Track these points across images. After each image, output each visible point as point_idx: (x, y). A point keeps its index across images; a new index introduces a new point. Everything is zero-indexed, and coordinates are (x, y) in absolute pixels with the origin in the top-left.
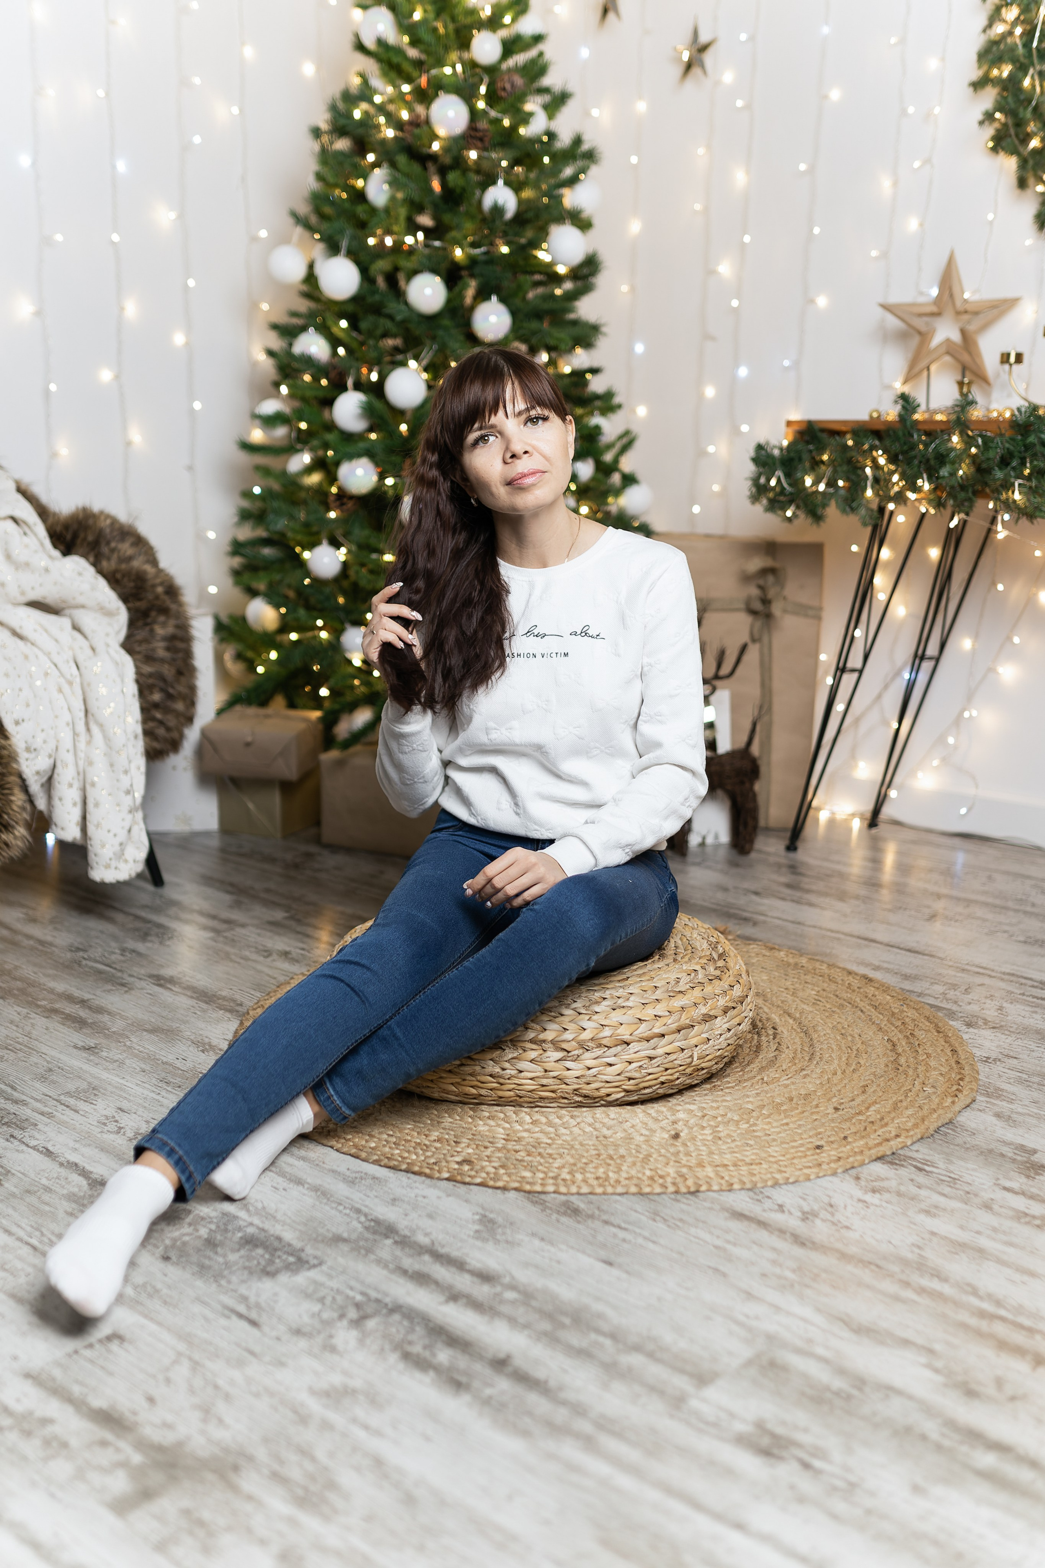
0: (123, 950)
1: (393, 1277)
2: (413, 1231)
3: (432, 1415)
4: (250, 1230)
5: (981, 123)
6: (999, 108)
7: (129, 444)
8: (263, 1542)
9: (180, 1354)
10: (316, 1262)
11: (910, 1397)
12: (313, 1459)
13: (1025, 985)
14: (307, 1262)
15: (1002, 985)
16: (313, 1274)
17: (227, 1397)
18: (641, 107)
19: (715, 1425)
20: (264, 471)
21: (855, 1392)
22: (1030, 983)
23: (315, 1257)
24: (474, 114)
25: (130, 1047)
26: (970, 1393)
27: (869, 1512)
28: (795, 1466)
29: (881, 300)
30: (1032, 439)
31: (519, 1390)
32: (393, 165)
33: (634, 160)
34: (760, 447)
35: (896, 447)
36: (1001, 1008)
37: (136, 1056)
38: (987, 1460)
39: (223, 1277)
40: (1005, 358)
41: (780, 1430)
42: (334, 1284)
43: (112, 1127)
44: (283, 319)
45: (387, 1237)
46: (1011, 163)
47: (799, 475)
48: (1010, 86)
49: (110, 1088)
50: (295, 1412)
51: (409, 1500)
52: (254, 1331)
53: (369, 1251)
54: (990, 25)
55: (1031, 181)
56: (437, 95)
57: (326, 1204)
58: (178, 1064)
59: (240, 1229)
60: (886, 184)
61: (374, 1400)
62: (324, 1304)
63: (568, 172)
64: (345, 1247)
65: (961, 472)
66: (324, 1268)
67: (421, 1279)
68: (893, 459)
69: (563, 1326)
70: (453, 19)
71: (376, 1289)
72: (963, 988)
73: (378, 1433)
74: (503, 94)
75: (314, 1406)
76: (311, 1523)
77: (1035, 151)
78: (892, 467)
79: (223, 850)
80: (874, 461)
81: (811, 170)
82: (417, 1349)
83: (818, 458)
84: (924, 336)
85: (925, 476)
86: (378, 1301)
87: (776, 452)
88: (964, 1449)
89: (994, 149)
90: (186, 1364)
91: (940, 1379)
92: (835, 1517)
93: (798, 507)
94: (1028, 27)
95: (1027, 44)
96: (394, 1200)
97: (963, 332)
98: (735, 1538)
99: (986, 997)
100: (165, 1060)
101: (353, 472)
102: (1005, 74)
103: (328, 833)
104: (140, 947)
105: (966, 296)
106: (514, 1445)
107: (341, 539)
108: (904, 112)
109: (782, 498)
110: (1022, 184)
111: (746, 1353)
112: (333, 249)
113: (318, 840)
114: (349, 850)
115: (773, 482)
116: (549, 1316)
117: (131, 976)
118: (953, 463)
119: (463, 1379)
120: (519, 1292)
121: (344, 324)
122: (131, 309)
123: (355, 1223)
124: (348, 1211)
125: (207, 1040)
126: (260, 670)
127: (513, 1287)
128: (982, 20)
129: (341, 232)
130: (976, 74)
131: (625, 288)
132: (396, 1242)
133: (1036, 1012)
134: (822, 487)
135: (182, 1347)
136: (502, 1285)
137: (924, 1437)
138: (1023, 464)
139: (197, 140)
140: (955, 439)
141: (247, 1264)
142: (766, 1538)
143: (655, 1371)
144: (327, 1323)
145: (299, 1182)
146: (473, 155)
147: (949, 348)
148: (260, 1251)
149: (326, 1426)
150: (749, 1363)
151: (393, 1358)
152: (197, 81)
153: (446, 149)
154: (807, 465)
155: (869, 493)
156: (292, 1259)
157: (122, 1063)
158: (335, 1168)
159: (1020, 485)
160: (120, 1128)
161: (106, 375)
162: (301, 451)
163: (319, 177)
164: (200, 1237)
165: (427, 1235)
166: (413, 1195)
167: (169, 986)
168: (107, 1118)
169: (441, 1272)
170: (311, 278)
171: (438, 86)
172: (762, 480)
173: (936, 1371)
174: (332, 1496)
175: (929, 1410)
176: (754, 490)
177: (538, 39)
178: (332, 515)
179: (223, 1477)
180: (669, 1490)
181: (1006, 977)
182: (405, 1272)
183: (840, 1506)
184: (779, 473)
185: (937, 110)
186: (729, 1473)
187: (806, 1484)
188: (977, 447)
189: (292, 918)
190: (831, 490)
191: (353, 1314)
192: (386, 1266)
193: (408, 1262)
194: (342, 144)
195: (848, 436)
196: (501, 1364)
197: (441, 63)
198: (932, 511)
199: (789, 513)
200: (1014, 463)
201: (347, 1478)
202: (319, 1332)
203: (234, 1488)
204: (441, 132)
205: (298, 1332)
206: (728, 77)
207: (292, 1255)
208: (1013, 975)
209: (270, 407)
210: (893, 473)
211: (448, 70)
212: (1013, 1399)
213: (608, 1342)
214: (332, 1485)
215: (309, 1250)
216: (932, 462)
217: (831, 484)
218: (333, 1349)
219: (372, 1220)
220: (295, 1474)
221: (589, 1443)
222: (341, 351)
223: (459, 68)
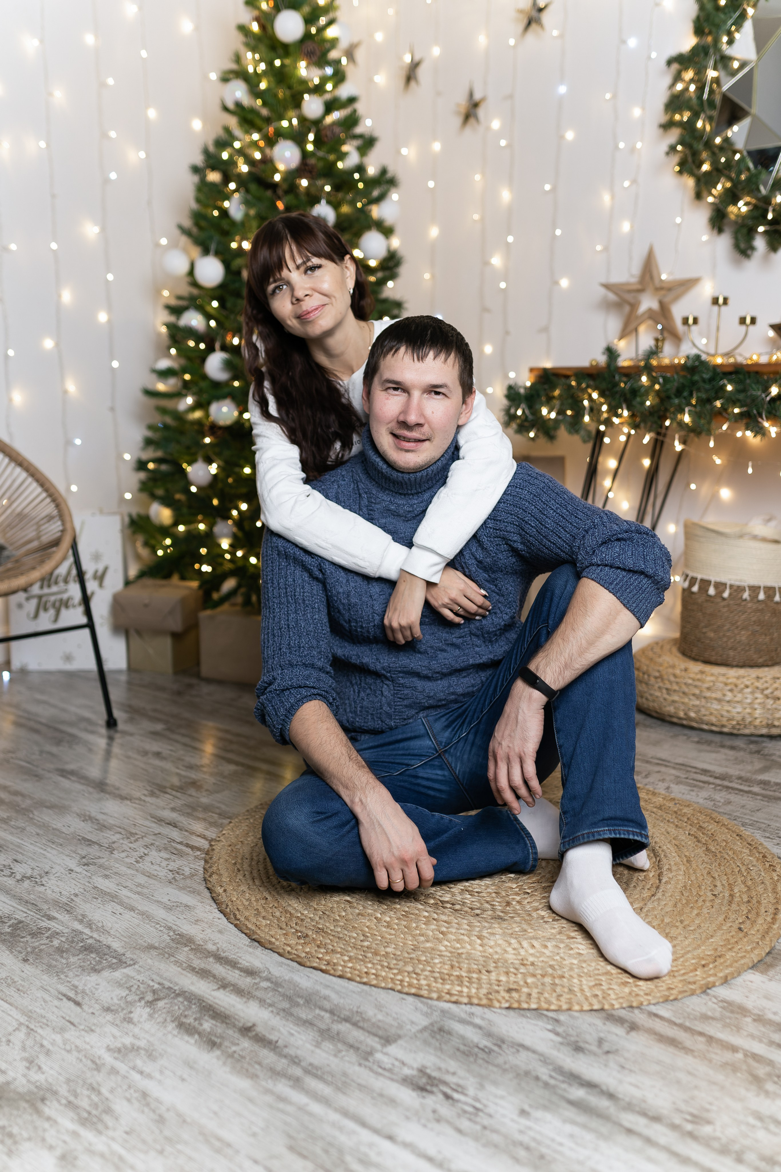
0: (41, 752)
1: (184, 972)
2: (206, 942)
3: (190, 1065)
4: (90, 941)
5: (667, 154)
6: (681, 142)
7: (65, 392)
8: (51, 1148)
9: (21, 1024)
10: (131, 962)
11: (534, 1052)
12: (99, 1093)
13: (690, 771)
14: (126, 963)
15: (673, 772)
16: (127, 971)
17: (48, 1053)
18: (437, 146)
19: (390, 1070)
20: (163, 411)
21: (496, 1048)
22: (694, 770)
23: (132, 959)
24: (305, 154)
25: (32, 819)
26: (578, 1048)
27: (485, 1128)
28: (441, 1096)
29: (604, 280)
30: (696, 378)
31: (256, 1047)
32: (247, 191)
33: (431, 184)
34: (510, 388)
35: (604, 385)
36: (668, 788)
37: (35, 824)
38: (578, 1093)
39: (63, 973)
40: (685, 321)
41: (435, 1074)
42: (140, 978)
43: (7, 872)
44: (173, 302)
45: (186, 946)
46: (690, 182)
47: (537, 407)
48: (689, 127)
49: (11, 846)
50: (93, 1062)
51: (161, 1120)
52: (78, 1009)
53: (171, 955)
54: (673, 84)
55: (705, 193)
56: (277, 141)
57: (148, 924)
58: (64, 830)
59: (82, 941)
60: (607, 198)
61: (151, 1055)
62: (130, 991)
63: (376, 193)
64: (154, 953)
65: (648, 403)
66: (136, 966)
67: (204, 974)
68: (602, 394)
69: (298, 1005)
70: (290, 87)
71: (170, 981)
72: (644, 775)
73: (149, 1076)
74: (326, 139)
75: (108, 1059)
76: (88, 1135)
77: (706, 173)
78: (602, 400)
79: (129, 683)
80: (590, 396)
81: (554, 190)
82: (190, 1020)
83: (551, 394)
84: (634, 306)
85: (624, 406)
86: (169, 988)
87: (522, 391)
88: (564, 1086)
89: (680, 172)
90: (24, 1029)
91: (558, 1039)
92: (459, 1131)
93: (538, 430)
94: (699, 84)
95: (700, 96)
96: (197, 921)
97: (661, 304)
98: (386, 1145)
99: (659, 780)
100: (55, 826)
101: (220, 409)
102: (685, 119)
103: (205, 669)
104: (54, 750)
105: (664, 277)
106: (244, 1084)
107: (213, 457)
108: (616, 147)
109: (526, 424)
110: (699, 196)
111: (424, 1022)
112: (206, 252)
113: (198, 675)
114: (220, 682)
115: (519, 412)
116: (290, 999)
117: (43, 769)
118: (641, 396)
119: (218, 1041)
120: (272, 982)
121: (215, 304)
122: (67, 296)
123: (166, 936)
124: (162, 929)
125: (88, 813)
126: (160, 553)
127: (268, 979)
128: (668, 80)
129: (211, 238)
130: (664, 118)
131: (427, 276)
132: (192, 949)
133: (693, 791)
134: (553, 415)
135: (23, 1019)
136: (260, 977)
137: (537, 1078)
138: (691, 395)
139: (113, 176)
140: (644, 379)
141: (82, 964)
142: (407, 1145)
143: (355, 1035)
144: (131, 1003)
145: (132, 909)
146: (304, 183)
147: (651, 315)
148: (93, 955)
149: (114, 1071)
150: (425, 1029)
151: (171, 1026)
152: (113, 134)
153: (284, 179)
154: (543, 399)
155: (587, 419)
156: (114, 961)
157: (23, 829)
158: (160, 899)
159: (689, 411)
160: (13, 873)
161: (49, 344)
162: (186, 396)
163: (198, 200)
164: (53, 946)
165: (214, 944)
166: (211, 918)
167: (69, 776)
168: (4, 866)
169: (220, 970)
170: (191, 273)
171: (280, 134)
172: (512, 411)
173: (557, 1034)
174: (106, 1118)
175: (545, 1060)
176: (506, 418)
177: (352, 100)
178: (207, 440)
179: (33, 1106)
180: (346, 1113)
181: (678, 766)
182: (193, 969)
183: (465, 1124)
184: (523, 405)
185: (639, 145)
186: (392, 1102)
187: (445, 1110)
188: (659, 384)
189: (169, 729)
190: (560, 417)
191: (149, 997)
192: (181, 965)
193: (197, 963)
194: (214, 177)
195: (572, 378)
196: (247, 1030)
197: (281, 118)
198: (633, 432)
199: (532, 434)
200: (685, 394)
201: (120, 1106)
202: (123, 1009)
203: (38, 1112)
204: (281, 167)
205: (108, 1009)
206: (496, 124)
207: (115, 958)
208: (683, 765)
209: (164, 364)
210: (602, 404)
211: (285, 124)
212: (608, 1052)
213: (327, 1015)
214: (108, 1111)
215: (128, 955)
216: (628, 396)
217: (561, 412)
218: (130, 1021)
219: (179, 934)
220: (84, 1103)
221: (297, 1083)
222: (213, 323)
223: (295, 122)
